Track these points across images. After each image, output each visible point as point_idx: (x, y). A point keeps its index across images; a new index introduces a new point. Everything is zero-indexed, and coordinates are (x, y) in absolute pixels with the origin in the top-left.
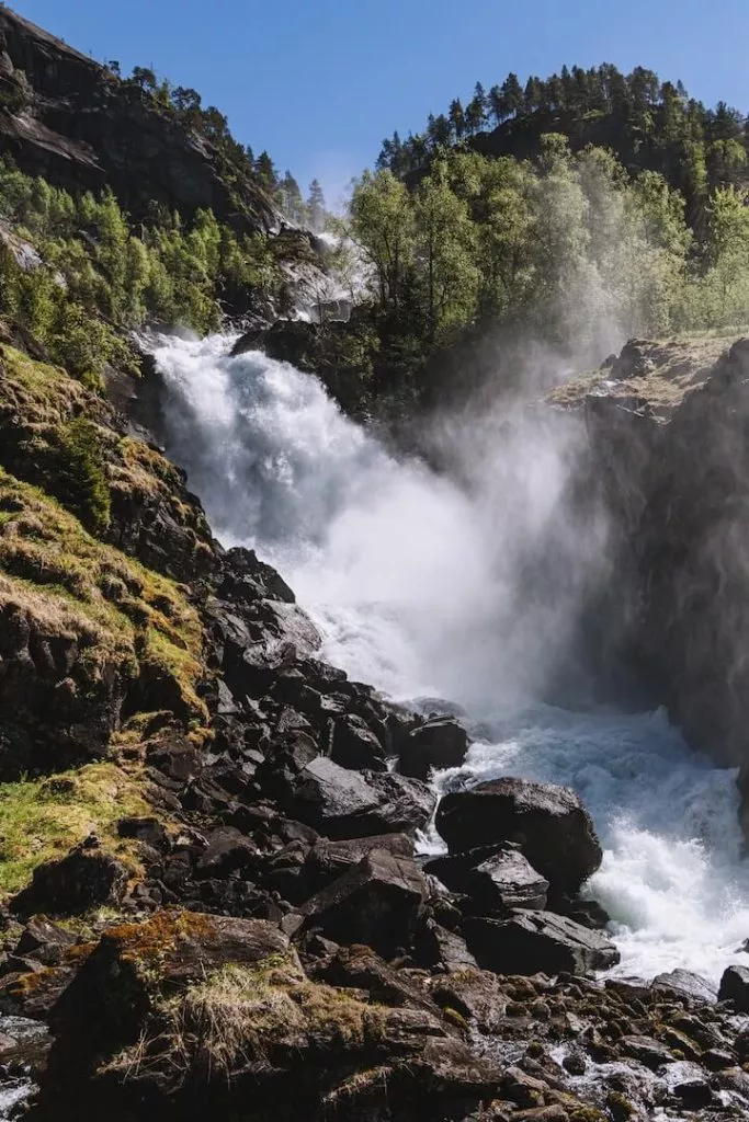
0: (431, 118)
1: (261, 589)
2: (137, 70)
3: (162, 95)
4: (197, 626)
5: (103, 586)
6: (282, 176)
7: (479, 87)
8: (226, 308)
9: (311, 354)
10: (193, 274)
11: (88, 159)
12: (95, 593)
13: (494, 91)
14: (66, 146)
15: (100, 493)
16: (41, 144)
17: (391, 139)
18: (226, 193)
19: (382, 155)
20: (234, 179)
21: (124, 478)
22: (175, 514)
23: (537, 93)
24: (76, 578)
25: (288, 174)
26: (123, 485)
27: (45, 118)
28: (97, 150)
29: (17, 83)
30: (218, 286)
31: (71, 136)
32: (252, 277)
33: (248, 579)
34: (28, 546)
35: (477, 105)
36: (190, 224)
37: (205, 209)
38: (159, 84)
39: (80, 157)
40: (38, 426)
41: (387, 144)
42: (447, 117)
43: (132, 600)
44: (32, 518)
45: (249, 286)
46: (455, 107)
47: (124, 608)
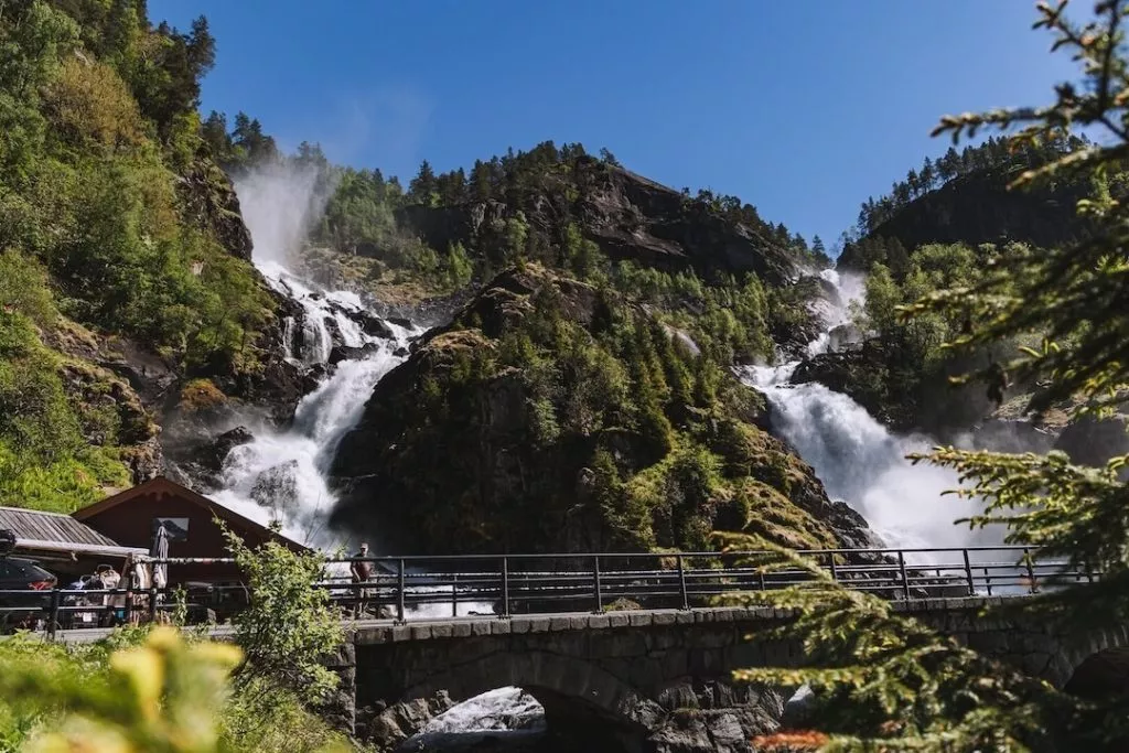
0: (895, 185)
1: (853, 522)
2: (700, 191)
3: (717, 203)
4: (834, 540)
5: (806, 526)
6: (794, 237)
7: (927, 160)
8: (776, 340)
9: (850, 384)
10: (756, 323)
11: (677, 251)
12: (804, 529)
13: (939, 161)
14: (664, 245)
15: (788, 484)
16: (651, 248)
17: (867, 202)
18: (762, 259)
19: (862, 213)
20: (767, 249)
21: (792, 475)
22: (812, 489)
23: (971, 156)
24: (796, 523)
25: (798, 235)
26: (793, 479)
27: (652, 231)
28: (682, 244)
29: (633, 213)
30: (770, 326)
31: (666, 239)
32: (788, 317)
33: (847, 517)
34: (777, 511)
35: (927, 172)
36: (743, 283)
37: (751, 271)
38: (715, 197)
39: (673, 251)
40: (758, 456)
41: (864, 206)
42: (907, 182)
43: (816, 531)
44: (775, 500)
45: (789, 324)
46: (912, 175)
47: (815, 535)
